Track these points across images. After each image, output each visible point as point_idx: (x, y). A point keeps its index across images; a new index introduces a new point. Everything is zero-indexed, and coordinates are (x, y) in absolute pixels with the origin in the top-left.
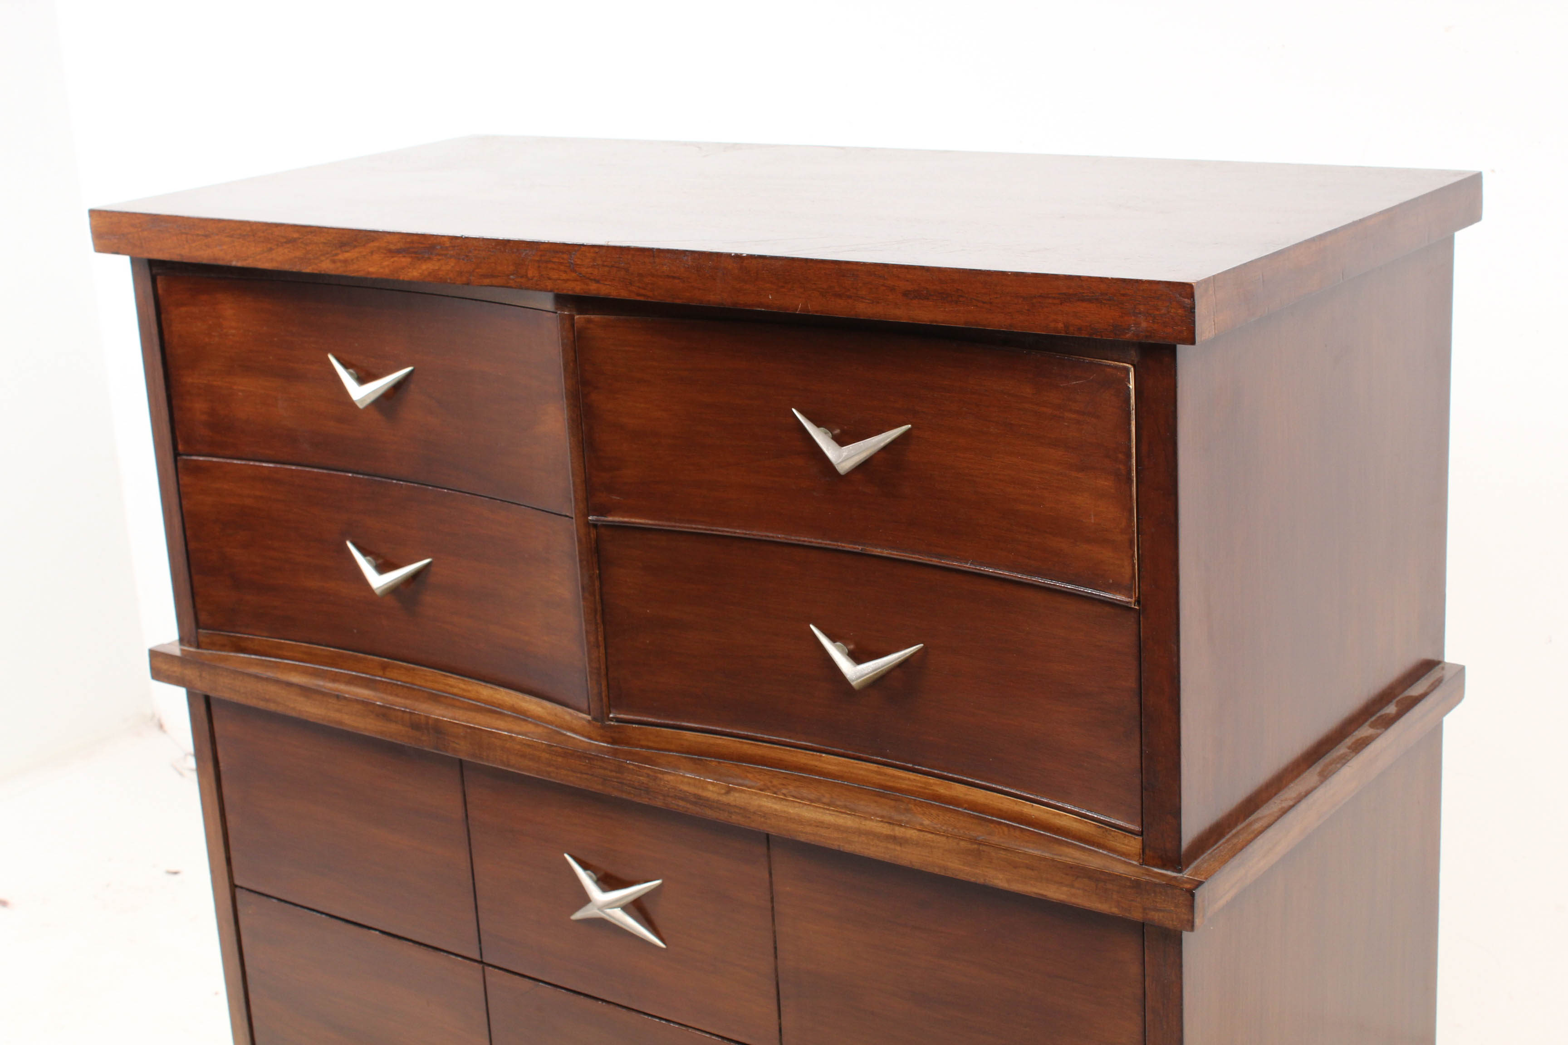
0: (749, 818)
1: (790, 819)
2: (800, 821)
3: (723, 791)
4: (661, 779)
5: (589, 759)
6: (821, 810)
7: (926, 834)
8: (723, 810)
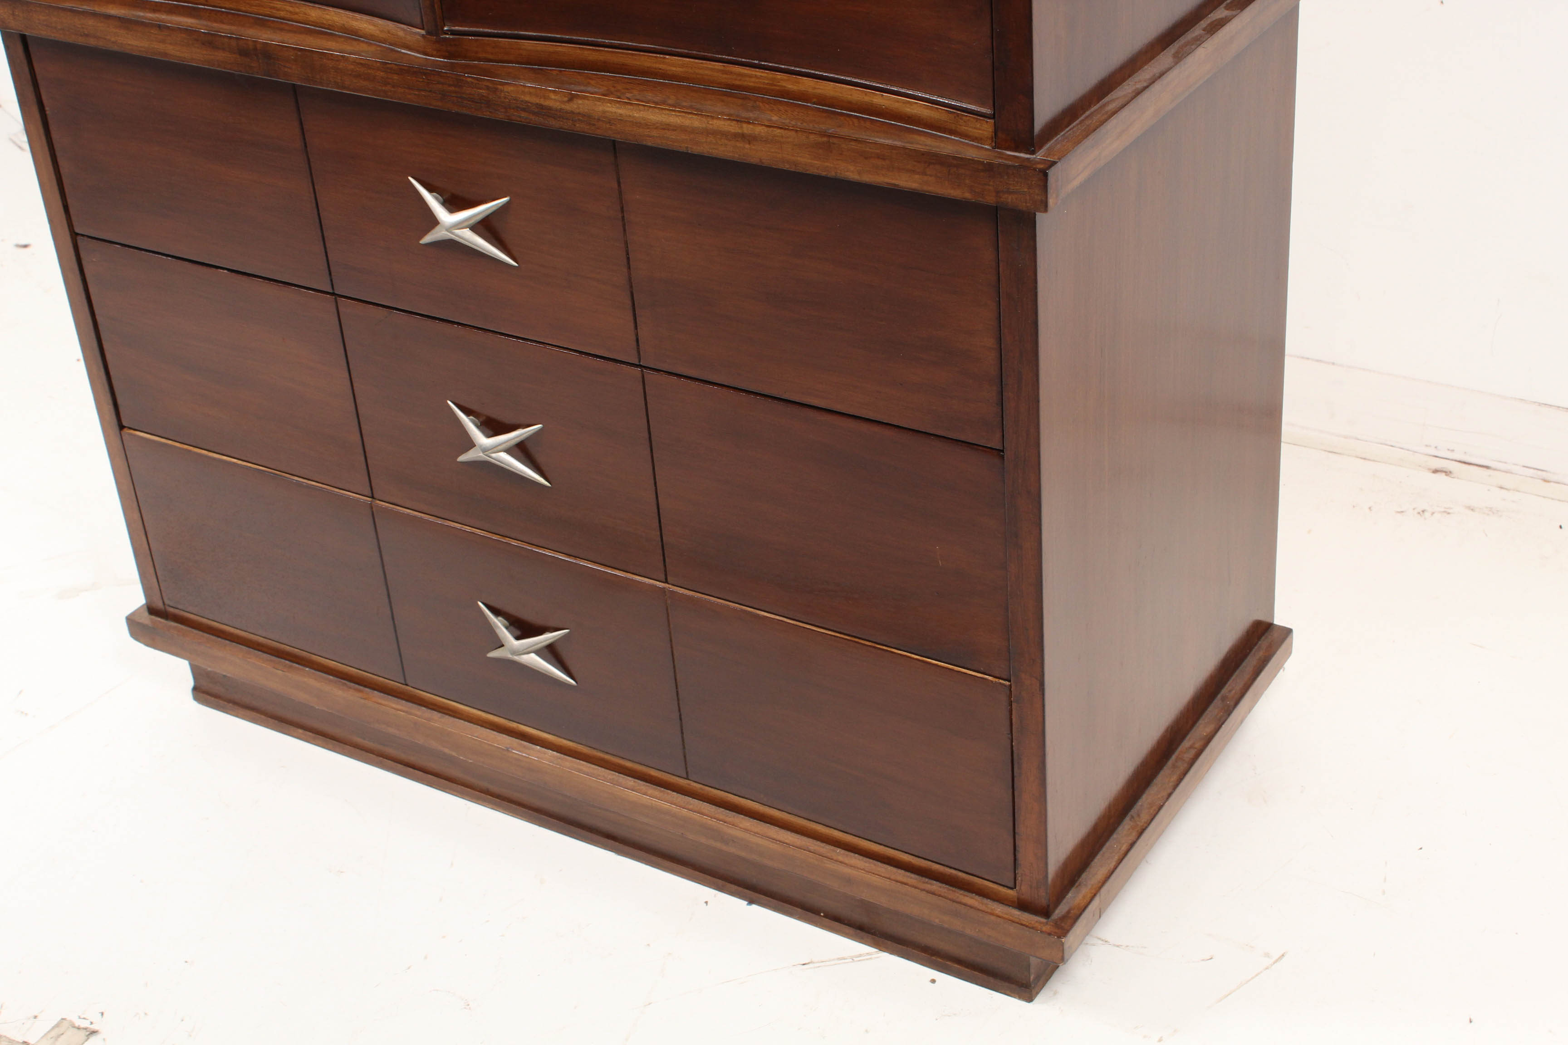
0: (594, 125)
1: (638, 124)
2: (647, 125)
3: (566, 99)
4: (502, 91)
5: (425, 74)
6: (667, 112)
7: (775, 129)
8: (567, 119)
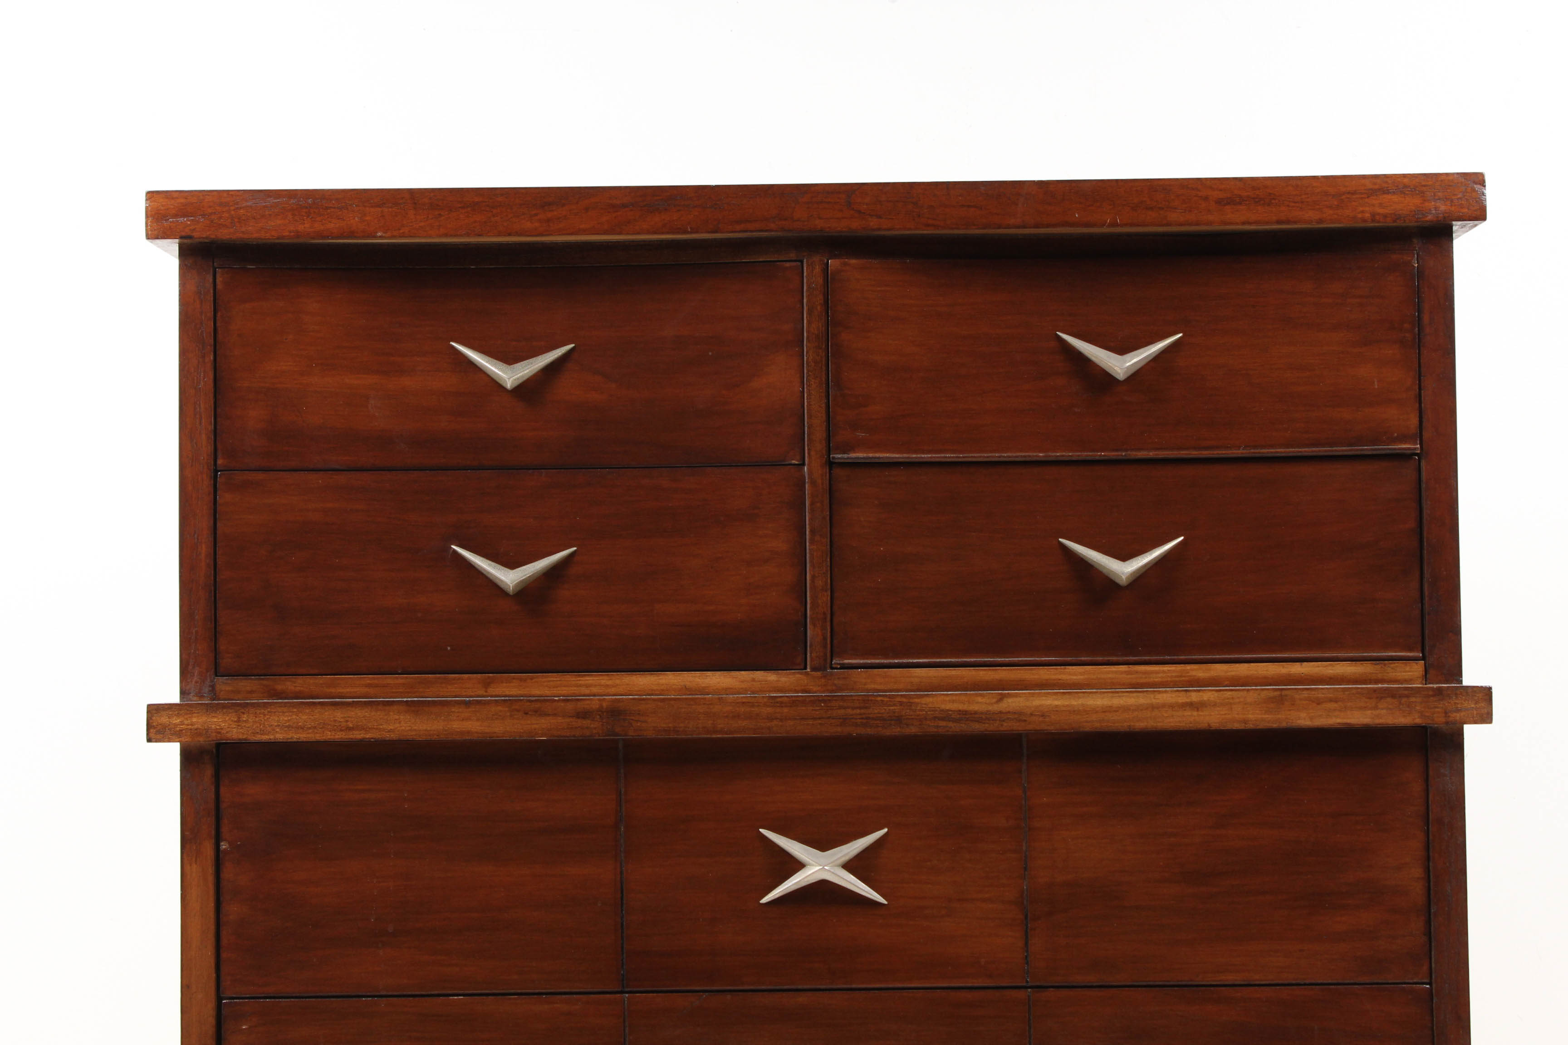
0: (1025, 721)
1: (1074, 712)
2: (1086, 711)
3: (994, 700)
4: (917, 704)
7: (1226, 692)
8: (994, 720)
